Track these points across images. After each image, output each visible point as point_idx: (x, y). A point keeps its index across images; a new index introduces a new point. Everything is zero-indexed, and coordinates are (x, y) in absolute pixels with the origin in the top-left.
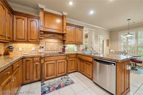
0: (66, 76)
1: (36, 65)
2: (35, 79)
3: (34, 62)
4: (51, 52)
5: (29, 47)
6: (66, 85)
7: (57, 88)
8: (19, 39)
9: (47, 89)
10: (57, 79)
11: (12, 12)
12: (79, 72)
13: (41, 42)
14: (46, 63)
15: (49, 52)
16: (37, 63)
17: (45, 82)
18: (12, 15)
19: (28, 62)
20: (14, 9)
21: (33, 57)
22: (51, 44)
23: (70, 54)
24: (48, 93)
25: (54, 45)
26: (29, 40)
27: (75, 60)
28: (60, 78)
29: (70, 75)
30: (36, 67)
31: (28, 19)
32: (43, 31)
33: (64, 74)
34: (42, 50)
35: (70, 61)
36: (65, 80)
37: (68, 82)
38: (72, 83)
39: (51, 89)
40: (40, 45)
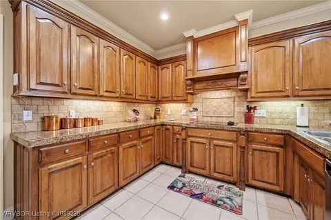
0: (237, 189)
1: (177, 139)
2: (175, 163)
3: (175, 134)
4: (214, 120)
5: (179, 109)
6: (214, 203)
7: (193, 196)
8: (164, 97)
9: (180, 185)
10: (209, 182)
11: (157, 63)
12: (299, 204)
13: (196, 100)
14: (189, 139)
15: (209, 119)
16: (178, 136)
17: (187, 175)
18: (157, 67)
19: (167, 132)
20: (159, 58)
21: (173, 125)
22: (215, 103)
23: (255, 131)
24: (176, 191)
25: (222, 104)
26: (174, 98)
27: (278, 154)
28: (219, 184)
29: (249, 193)
30: (177, 141)
31: (172, 66)
32: (191, 79)
33: (231, 179)
34: (194, 115)
35: (254, 150)
36: (223, 193)
37: (227, 201)
38: (232, 210)
39: (184, 188)
40: (194, 105)
